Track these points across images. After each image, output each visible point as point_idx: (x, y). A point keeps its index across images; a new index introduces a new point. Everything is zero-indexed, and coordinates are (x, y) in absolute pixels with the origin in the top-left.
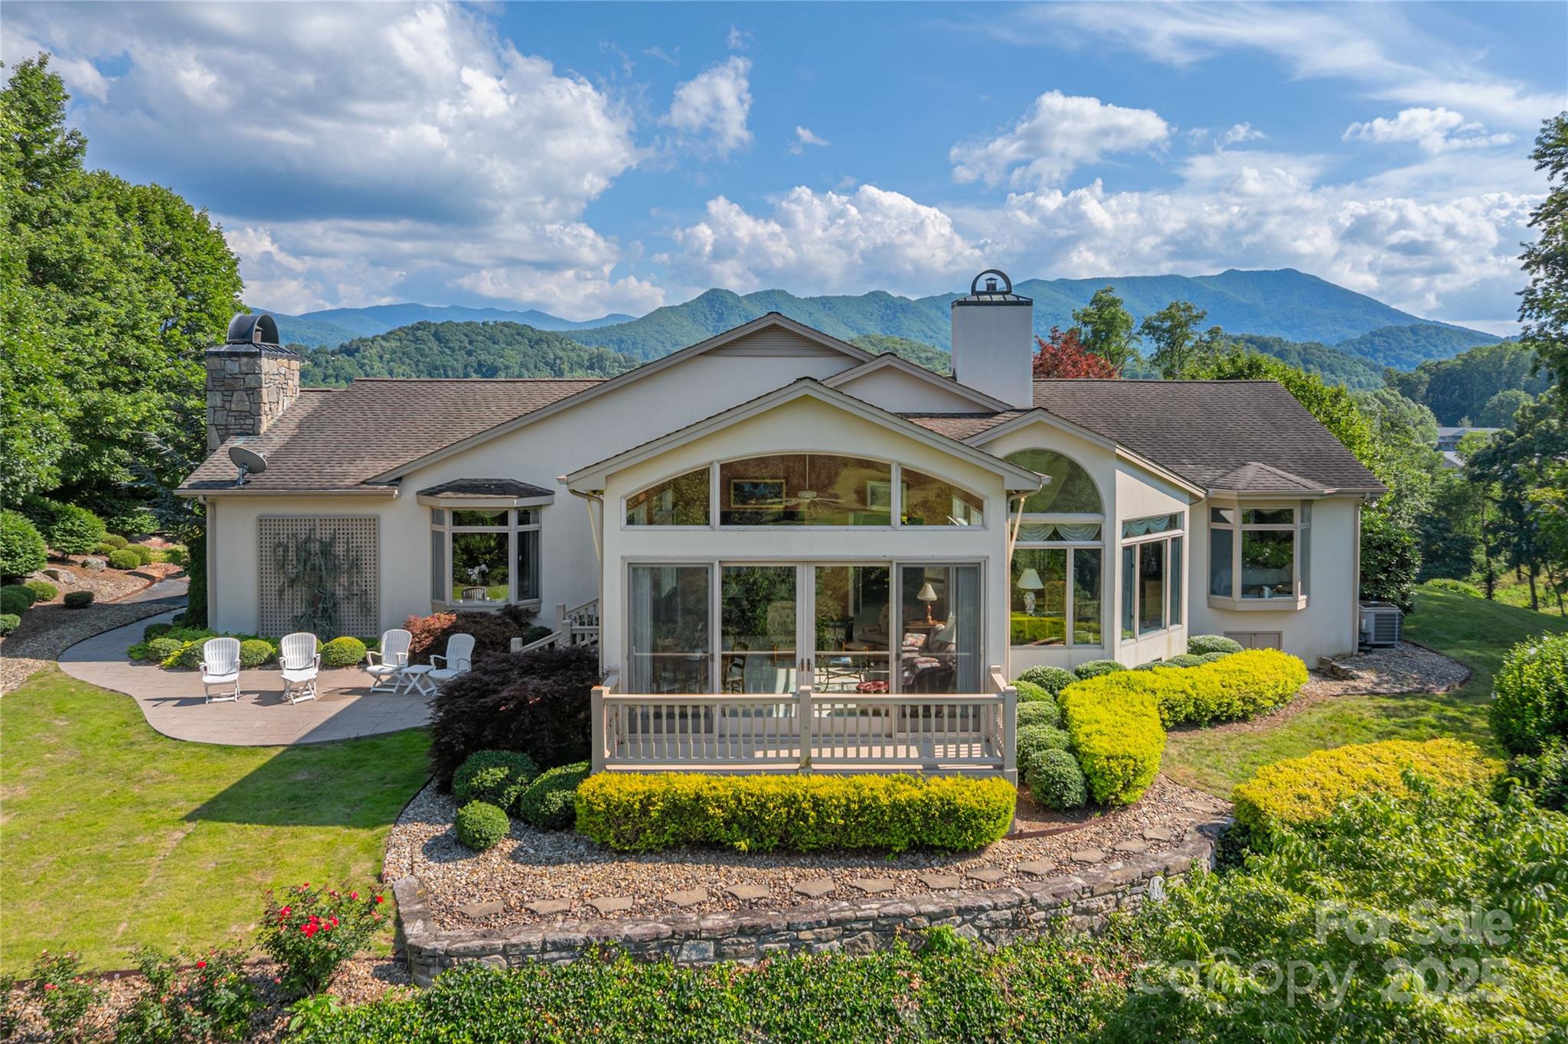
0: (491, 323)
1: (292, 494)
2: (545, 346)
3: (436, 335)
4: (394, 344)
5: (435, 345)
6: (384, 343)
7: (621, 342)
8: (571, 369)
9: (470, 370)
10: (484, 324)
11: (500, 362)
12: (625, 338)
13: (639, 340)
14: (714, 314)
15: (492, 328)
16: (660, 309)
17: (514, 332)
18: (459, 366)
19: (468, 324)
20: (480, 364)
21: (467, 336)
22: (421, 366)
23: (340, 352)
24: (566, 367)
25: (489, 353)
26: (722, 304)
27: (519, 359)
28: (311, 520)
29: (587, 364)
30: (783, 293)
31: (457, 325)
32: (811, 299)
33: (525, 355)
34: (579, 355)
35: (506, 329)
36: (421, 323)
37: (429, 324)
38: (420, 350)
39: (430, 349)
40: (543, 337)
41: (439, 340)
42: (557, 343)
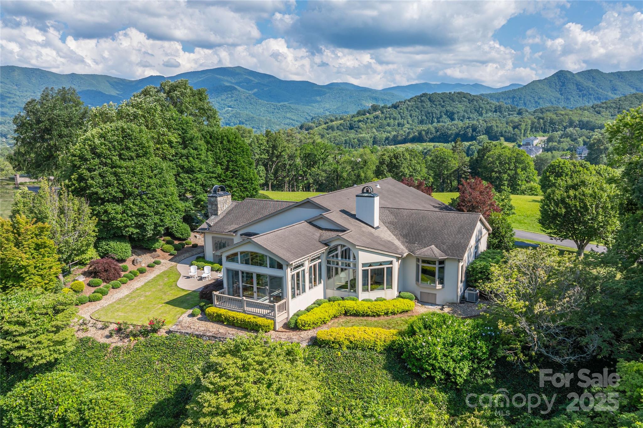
0: (453, 93)
1: (217, 233)
2: (475, 103)
3: (429, 99)
4: (412, 103)
5: (429, 104)
6: (409, 103)
7: (514, 97)
8: (487, 113)
9: (443, 114)
10: (449, 93)
11: (455, 110)
12: (516, 96)
13: (522, 97)
14: (560, 83)
15: (453, 95)
16: (534, 82)
17: (462, 96)
18: (438, 112)
19: (443, 94)
20: (447, 111)
21: (442, 98)
22: (423, 113)
23: (392, 107)
24: (484, 112)
25: (451, 106)
26: (564, 78)
27: (464, 108)
28: (221, 238)
29: (493, 110)
30: (597, 71)
31: (439, 94)
32: (612, 73)
33: (466, 106)
34: (490, 106)
35: (459, 95)
36: (424, 94)
37: (427, 94)
38: (423, 106)
39: (427, 105)
40: (475, 98)
41: (430, 101)
42: (481, 101)
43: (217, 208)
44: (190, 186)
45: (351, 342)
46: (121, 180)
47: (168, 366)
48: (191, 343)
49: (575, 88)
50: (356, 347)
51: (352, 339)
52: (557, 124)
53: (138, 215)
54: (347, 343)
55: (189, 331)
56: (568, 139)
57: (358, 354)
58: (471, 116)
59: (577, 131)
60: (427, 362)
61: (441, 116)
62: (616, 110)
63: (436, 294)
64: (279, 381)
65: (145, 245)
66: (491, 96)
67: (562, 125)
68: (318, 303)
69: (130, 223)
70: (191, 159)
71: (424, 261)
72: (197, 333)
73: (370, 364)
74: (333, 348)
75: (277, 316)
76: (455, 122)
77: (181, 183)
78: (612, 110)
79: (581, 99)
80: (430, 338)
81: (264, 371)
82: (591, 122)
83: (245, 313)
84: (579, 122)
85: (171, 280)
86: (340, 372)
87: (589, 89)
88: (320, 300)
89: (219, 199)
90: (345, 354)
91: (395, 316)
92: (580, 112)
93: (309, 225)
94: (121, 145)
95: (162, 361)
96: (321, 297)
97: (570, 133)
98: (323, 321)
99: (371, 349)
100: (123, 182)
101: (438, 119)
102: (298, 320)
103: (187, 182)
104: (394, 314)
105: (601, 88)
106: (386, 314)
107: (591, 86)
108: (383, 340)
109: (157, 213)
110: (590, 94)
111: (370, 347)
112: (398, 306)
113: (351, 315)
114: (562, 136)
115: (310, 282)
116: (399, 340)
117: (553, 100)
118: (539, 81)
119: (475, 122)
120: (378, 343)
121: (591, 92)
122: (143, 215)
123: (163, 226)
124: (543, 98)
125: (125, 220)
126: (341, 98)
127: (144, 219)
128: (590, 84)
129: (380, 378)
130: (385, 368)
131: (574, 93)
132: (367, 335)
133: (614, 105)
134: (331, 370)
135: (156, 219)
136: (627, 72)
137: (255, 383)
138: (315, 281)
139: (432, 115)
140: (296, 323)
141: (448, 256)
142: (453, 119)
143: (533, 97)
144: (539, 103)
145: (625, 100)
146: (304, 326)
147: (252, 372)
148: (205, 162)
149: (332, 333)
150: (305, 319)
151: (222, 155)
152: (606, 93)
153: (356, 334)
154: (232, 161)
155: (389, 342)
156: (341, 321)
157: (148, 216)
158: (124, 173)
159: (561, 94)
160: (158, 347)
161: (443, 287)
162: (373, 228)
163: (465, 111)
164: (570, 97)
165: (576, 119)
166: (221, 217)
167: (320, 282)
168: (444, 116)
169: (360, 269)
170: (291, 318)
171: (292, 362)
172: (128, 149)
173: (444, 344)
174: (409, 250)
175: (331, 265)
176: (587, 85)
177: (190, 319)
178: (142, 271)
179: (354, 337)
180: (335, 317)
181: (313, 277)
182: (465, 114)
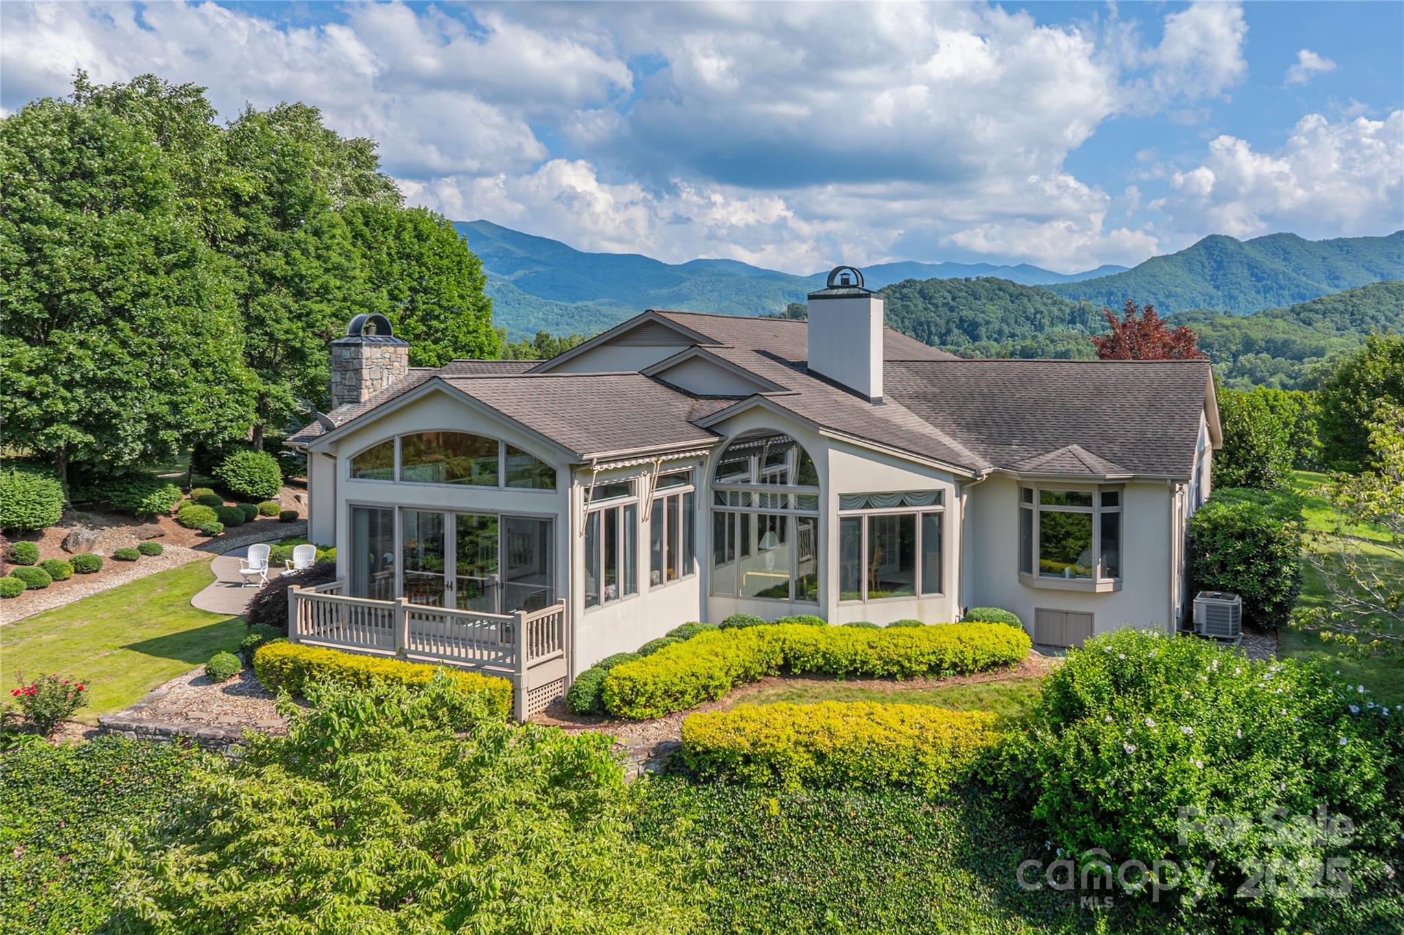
0: (974, 279)
2: (1025, 300)
3: (921, 292)
5: (920, 303)
7: (1110, 294)
8: (1052, 324)
9: (952, 326)
10: (967, 280)
11: (980, 318)
12: (1113, 290)
13: (1130, 292)
14: (1212, 263)
15: (974, 284)
16: (1153, 259)
17: (996, 287)
18: (942, 322)
19: (951, 281)
20: (962, 320)
21: (950, 292)
22: (907, 323)
24: (1046, 321)
25: (971, 309)
26: (1221, 251)
27: (1000, 314)
29: (1068, 318)
30: (1292, 237)
31: (942, 282)
32: (1325, 242)
33: (1006, 309)
34: (1060, 310)
35: (988, 285)
36: (907, 281)
37: (915, 281)
38: (906, 307)
39: (916, 305)
40: (1024, 292)
41: (924, 297)
42: (1038, 298)
43: (360, 380)
44: (287, 332)
45: (820, 757)
46: (45, 259)
47: (59, 863)
48: (172, 770)
49: (1246, 273)
50: (841, 779)
51: (823, 743)
52: (1216, 346)
53: (92, 383)
54: (803, 760)
55: (176, 725)
56: (1246, 379)
57: (848, 807)
58: (1018, 331)
59: (1264, 362)
60: (1148, 824)
61: (949, 332)
62: (1347, 316)
63: (1091, 615)
64: (507, 896)
65: (116, 498)
66: (1060, 289)
67: (1228, 349)
68: (684, 634)
69: (61, 407)
70: (296, 254)
71: (1046, 498)
72: (204, 731)
73: (901, 846)
74: (745, 782)
75: (526, 662)
76: (984, 342)
77: (260, 322)
78: (1337, 317)
79: (1260, 298)
80: (1150, 722)
81: (438, 844)
82: (1294, 342)
83: (405, 659)
84: (1267, 342)
85: (177, 592)
86: (780, 882)
87: (1276, 274)
88: (691, 625)
89: (366, 351)
90: (796, 808)
91: (968, 680)
92: (1267, 321)
93: (651, 383)
94: (63, 163)
95: (39, 843)
96: (695, 617)
97: (1248, 366)
98: (706, 688)
99: (898, 784)
100: (53, 271)
101: (941, 336)
102: (610, 681)
103: (278, 321)
104: (962, 673)
105: (1304, 274)
106: (935, 669)
107: (1283, 269)
108: (947, 746)
109: (162, 386)
110: (1281, 287)
111: (895, 776)
112: (977, 642)
113: (805, 674)
114: (1231, 372)
115: (655, 565)
116: (1016, 742)
117: (1199, 299)
118: (1166, 258)
119: (1028, 342)
120: (929, 760)
121: (1282, 282)
122: (113, 384)
123: (178, 427)
124: (1176, 296)
125: (45, 396)
126: (716, 294)
127: (114, 398)
128: (1278, 265)
129: (947, 906)
130: (962, 863)
131: (1245, 284)
132: (880, 730)
133: (1341, 307)
134: (741, 873)
135: (158, 403)
136: (1358, 239)
137: (389, 902)
138: (671, 565)
139: (929, 327)
140: (601, 691)
141: (1134, 470)
142: (975, 338)
143: (1155, 294)
144: (1167, 307)
145: (1364, 295)
146: (630, 703)
147: (375, 850)
148: (341, 272)
149: (742, 724)
150: (634, 674)
151: (396, 268)
152: (1316, 284)
153: (837, 724)
154: (426, 291)
155: (970, 758)
156: (771, 691)
157: (126, 386)
158: (59, 243)
159: (1217, 287)
160: (37, 788)
161: (1118, 588)
162: (867, 398)
163: (1003, 320)
164: (1235, 293)
165: (1257, 335)
166: (369, 407)
167: (689, 569)
168: (956, 331)
169: (834, 514)
170: (583, 676)
171: (580, 814)
172: (88, 176)
173: (1211, 748)
174: (994, 461)
175: (728, 508)
176: (1272, 266)
177: (192, 692)
178: (85, 568)
179: (831, 734)
180: (748, 678)
181: (666, 548)
182: (1005, 327)
